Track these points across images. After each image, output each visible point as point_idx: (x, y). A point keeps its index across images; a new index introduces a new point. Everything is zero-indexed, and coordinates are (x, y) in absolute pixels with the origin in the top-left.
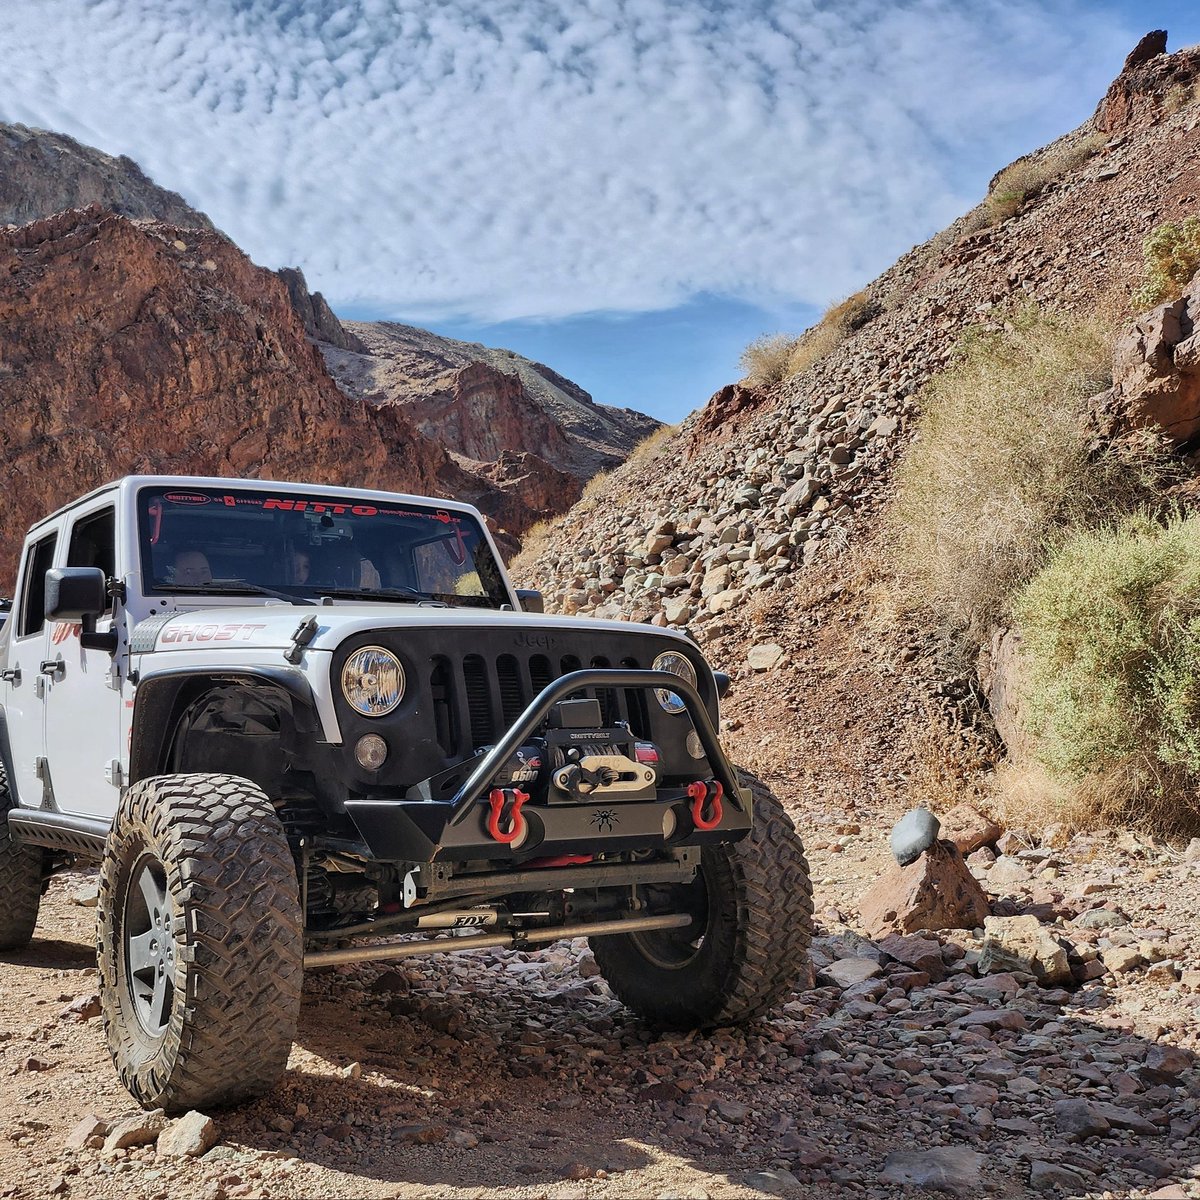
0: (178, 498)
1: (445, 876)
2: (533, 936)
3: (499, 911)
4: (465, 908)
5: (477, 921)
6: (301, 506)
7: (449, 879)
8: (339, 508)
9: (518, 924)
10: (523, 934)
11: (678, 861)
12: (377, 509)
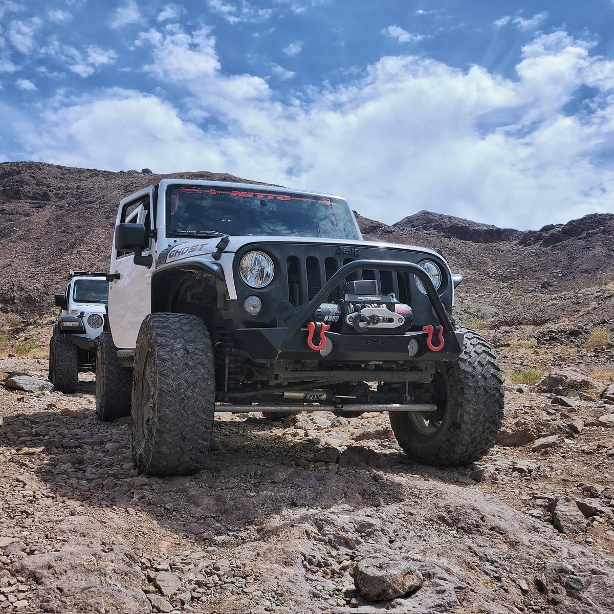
0: (187, 190)
1: (288, 369)
2: (346, 408)
3: (327, 393)
4: (309, 390)
5: (316, 397)
6: (250, 195)
7: (291, 371)
8: (270, 197)
9: (338, 401)
10: (340, 406)
11: (422, 370)
12: (291, 197)
